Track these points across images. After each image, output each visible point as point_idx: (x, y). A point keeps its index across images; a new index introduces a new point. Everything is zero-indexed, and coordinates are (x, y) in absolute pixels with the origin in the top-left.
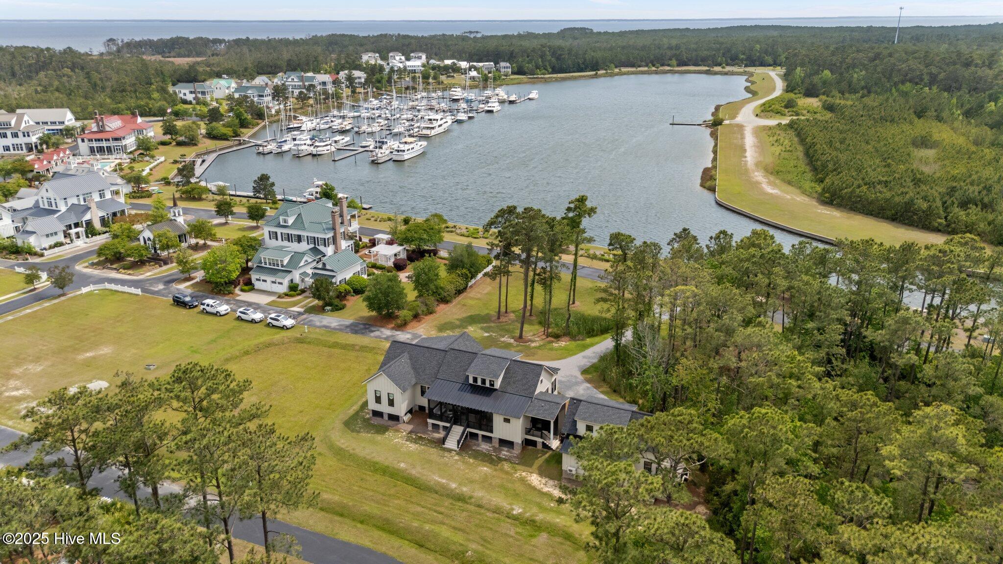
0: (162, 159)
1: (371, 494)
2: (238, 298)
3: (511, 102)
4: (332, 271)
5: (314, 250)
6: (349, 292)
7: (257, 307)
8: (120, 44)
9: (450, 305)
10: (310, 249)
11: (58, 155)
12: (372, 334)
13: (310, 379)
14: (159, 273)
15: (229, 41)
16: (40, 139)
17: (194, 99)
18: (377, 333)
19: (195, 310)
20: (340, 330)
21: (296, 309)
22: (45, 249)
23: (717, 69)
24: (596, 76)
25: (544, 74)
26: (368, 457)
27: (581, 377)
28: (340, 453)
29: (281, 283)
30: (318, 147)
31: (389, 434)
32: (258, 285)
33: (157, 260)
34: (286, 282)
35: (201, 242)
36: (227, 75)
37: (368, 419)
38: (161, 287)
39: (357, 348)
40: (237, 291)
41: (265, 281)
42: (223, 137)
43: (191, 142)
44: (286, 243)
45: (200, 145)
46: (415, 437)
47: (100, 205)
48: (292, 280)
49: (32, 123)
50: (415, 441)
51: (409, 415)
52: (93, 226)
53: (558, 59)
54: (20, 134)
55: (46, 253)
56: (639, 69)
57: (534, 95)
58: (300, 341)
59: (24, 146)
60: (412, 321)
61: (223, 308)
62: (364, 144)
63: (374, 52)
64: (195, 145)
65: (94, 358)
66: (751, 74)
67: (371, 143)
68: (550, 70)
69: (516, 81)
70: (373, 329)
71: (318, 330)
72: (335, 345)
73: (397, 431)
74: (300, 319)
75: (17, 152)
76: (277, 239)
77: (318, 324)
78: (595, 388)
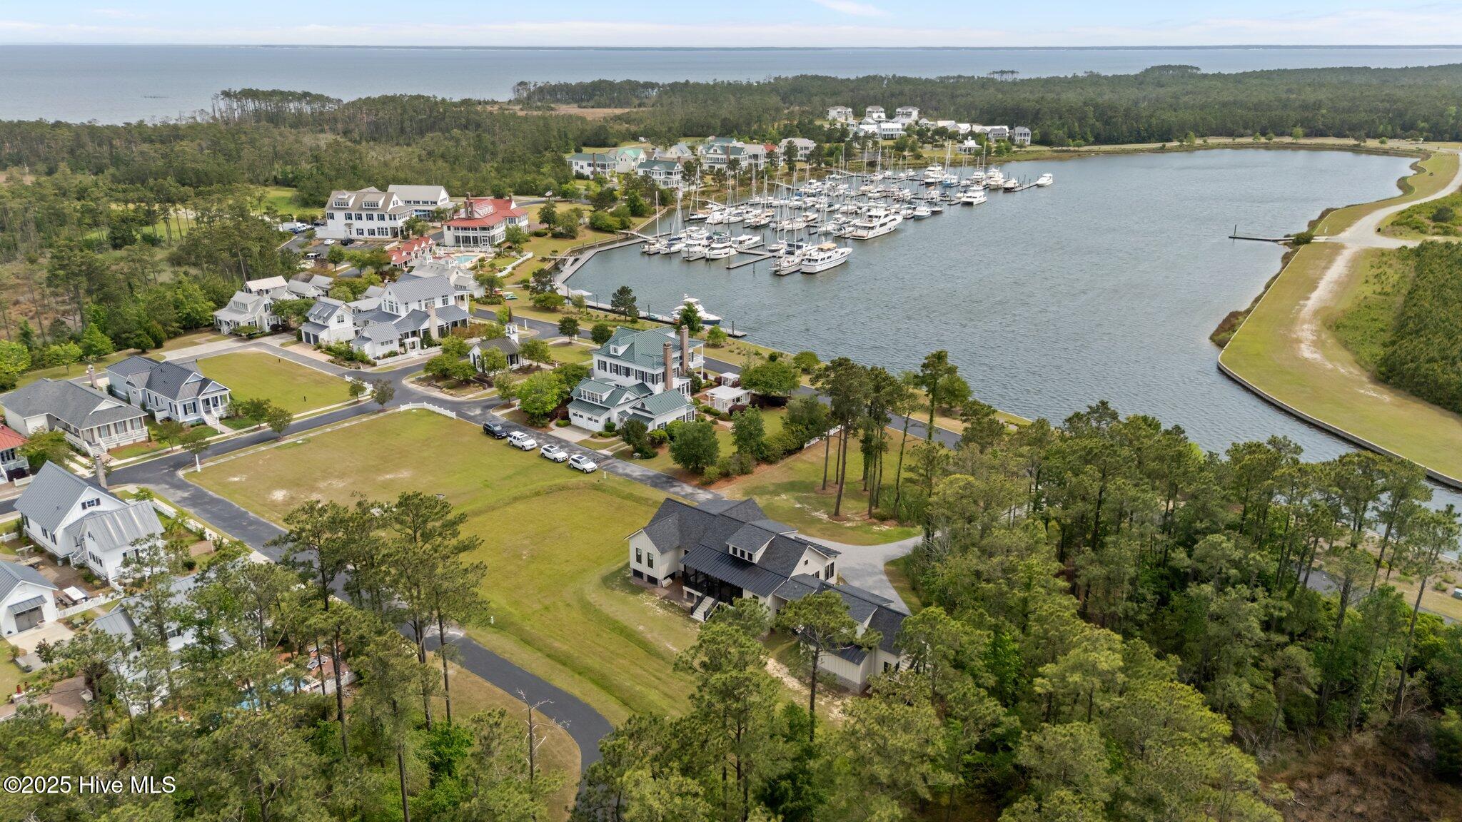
0: (530, 255)
1: (601, 649)
2: (550, 433)
3: (1008, 190)
4: (650, 413)
5: (642, 387)
6: (665, 438)
7: (563, 444)
8: (532, 88)
9: (774, 467)
10: (637, 385)
11: (420, 246)
12: (672, 490)
13: (589, 529)
14: (481, 396)
15: (663, 86)
16: (406, 223)
17: (592, 173)
18: (677, 489)
19: (503, 441)
20: (641, 481)
21: (606, 452)
22: (378, 358)
23: (1372, 143)
24: (1162, 150)
25: (1079, 146)
26: (611, 615)
27: (881, 567)
28: (587, 607)
29: (597, 421)
30: (713, 249)
31: (643, 596)
32: (575, 420)
33: (484, 381)
34: (602, 420)
35: (535, 364)
36: (646, 137)
37: (629, 578)
38: (478, 412)
39: (650, 502)
40: (552, 425)
41: (581, 416)
42: (608, 230)
43: (569, 234)
44: (614, 376)
45: (579, 239)
46: (668, 604)
47: (440, 313)
48: (609, 419)
49: (400, 204)
50: (665, 607)
51: (669, 580)
52: (430, 336)
53: (1107, 123)
54: (387, 217)
55: (378, 362)
56: (1239, 140)
57: (1046, 180)
58: (596, 488)
59: (389, 230)
60: (720, 479)
61: (530, 443)
62: (774, 247)
63: (847, 106)
64: (573, 238)
65: (391, 480)
66: (1427, 155)
67: (783, 246)
68: (1092, 139)
69: (1035, 155)
70: (675, 484)
71: (617, 478)
72: (630, 497)
73: (652, 594)
74: (603, 464)
75: (381, 237)
76: (605, 370)
77: (621, 471)
78: (890, 581)
